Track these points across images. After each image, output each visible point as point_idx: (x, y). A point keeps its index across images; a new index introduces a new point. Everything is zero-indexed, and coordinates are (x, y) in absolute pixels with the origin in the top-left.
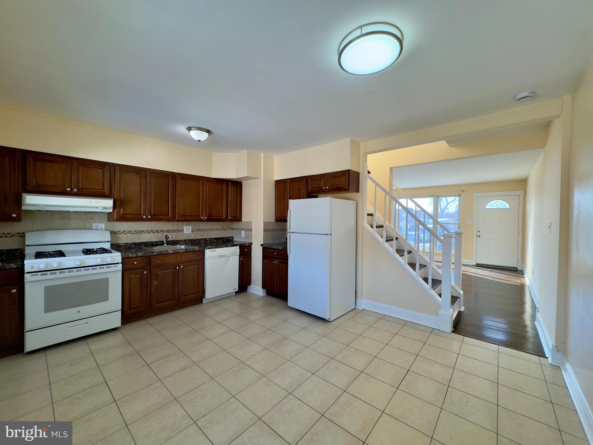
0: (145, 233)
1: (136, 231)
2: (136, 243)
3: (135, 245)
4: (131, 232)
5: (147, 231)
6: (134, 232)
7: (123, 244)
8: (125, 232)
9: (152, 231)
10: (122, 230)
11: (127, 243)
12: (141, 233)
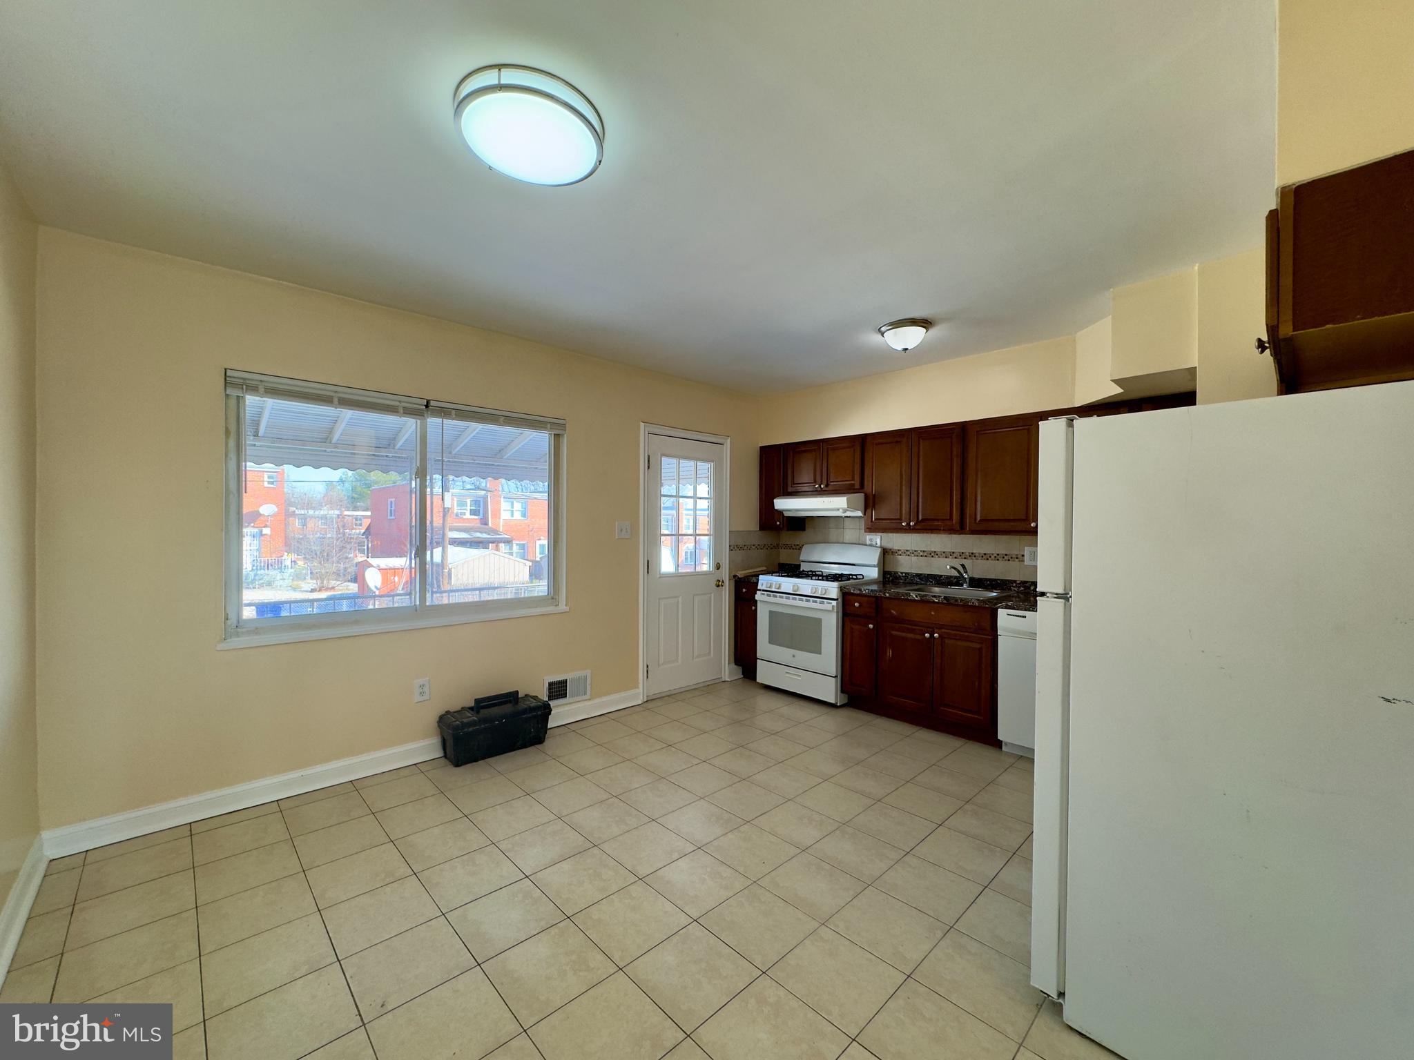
0: (939, 557)
1: (924, 551)
2: (921, 574)
3: (920, 579)
4: (916, 553)
5: (944, 552)
6: (921, 554)
7: (902, 573)
8: (909, 553)
9: (953, 553)
10: (903, 548)
11: (908, 573)
12: (932, 556)
